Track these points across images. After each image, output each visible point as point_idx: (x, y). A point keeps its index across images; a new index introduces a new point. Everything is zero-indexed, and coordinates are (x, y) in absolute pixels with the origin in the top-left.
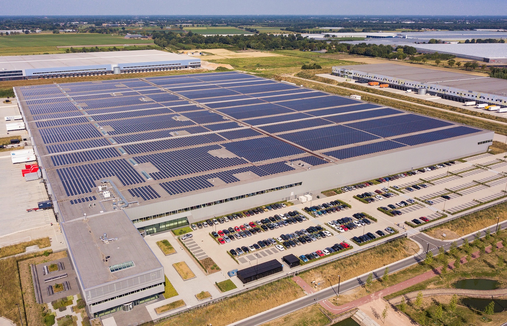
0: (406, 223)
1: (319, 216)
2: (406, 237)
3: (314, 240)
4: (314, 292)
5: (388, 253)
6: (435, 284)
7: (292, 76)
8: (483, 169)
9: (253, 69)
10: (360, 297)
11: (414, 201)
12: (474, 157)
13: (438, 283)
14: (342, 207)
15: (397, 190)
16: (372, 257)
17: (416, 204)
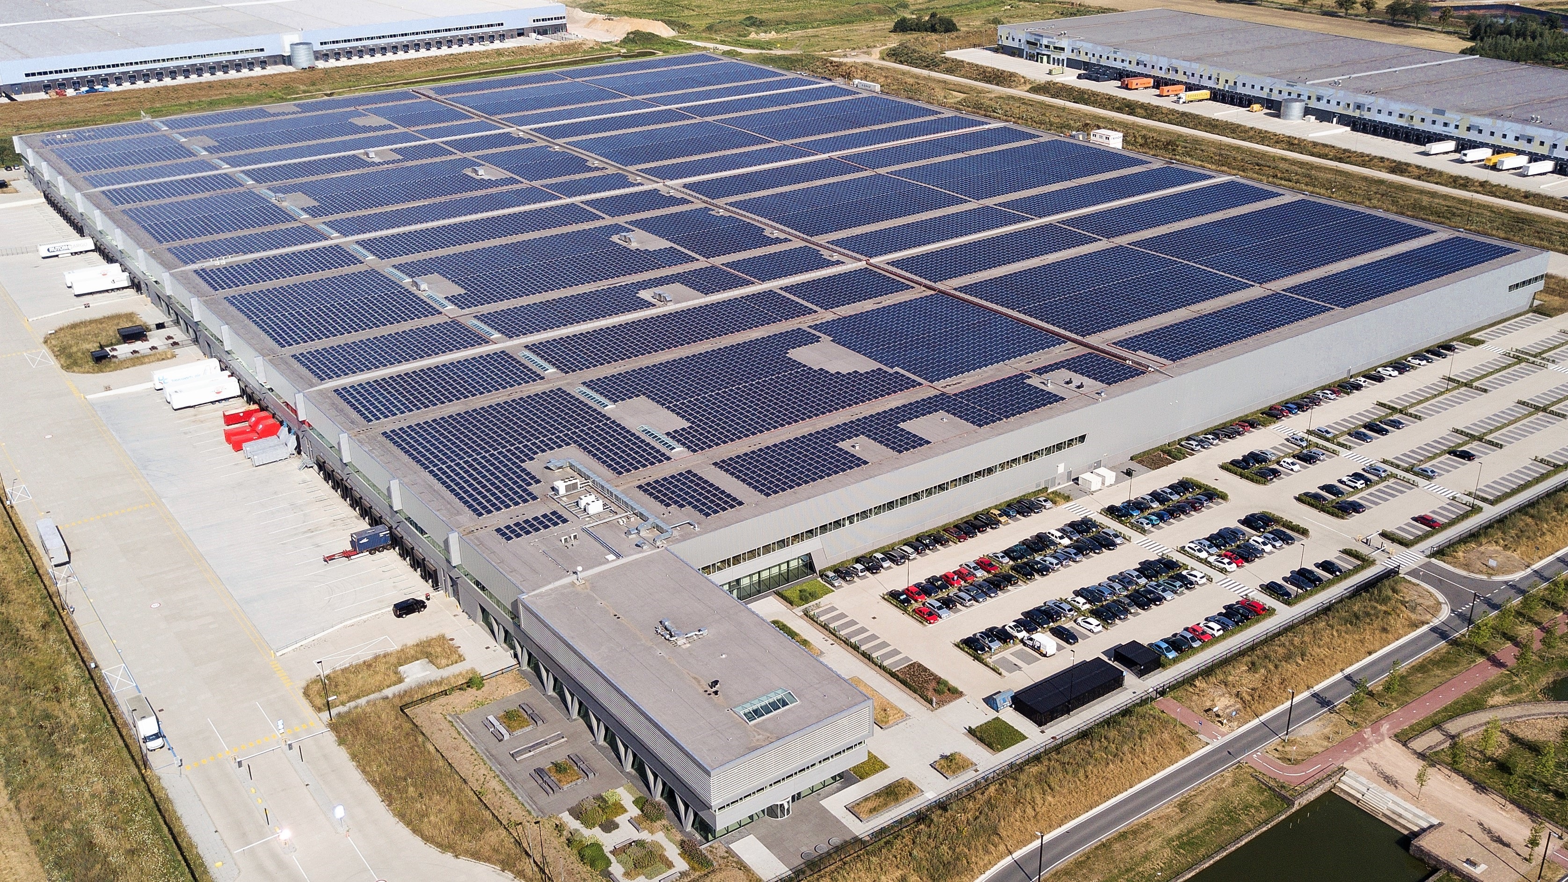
0: (1384, 535)
1: (1152, 529)
2: (1397, 573)
3: (1169, 598)
4: (1223, 735)
5: (1368, 621)
6: (1504, 694)
7: (874, 58)
8: (1533, 363)
9: (740, 36)
10: (1338, 738)
11: (1385, 471)
12: (1499, 326)
13: (1511, 691)
14: (1206, 500)
15: (1327, 440)
16: (1335, 633)
17: (1392, 480)
